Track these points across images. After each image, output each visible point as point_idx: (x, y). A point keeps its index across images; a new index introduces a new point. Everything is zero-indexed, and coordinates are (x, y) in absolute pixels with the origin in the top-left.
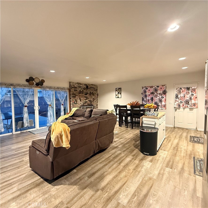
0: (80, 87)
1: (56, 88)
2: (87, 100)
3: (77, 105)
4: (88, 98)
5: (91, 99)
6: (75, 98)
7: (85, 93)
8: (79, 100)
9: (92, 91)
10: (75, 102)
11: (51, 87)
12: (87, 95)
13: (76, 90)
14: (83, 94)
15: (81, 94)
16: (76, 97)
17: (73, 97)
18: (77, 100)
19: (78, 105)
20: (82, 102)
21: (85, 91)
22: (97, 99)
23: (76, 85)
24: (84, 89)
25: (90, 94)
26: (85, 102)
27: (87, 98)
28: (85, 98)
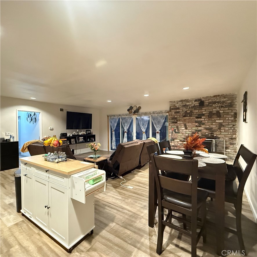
0: (185, 106)
1: (152, 113)
2: (200, 126)
3: (179, 134)
4: (203, 124)
5: (212, 126)
6: (176, 124)
7: (196, 114)
8: (182, 126)
9: (214, 110)
10: (175, 130)
11: (146, 113)
12: (201, 118)
13: (178, 112)
14: (191, 118)
15: (188, 118)
16: (178, 122)
17: (173, 122)
18: (179, 126)
19: (181, 134)
20: (190, 130)
21: (197, 111)
22: (234, 125)
23: (179, 105)
24: (194, 107)
25: (209, 116)
26: (196, 131)
27: (201, 124)
28: (197, 124)
